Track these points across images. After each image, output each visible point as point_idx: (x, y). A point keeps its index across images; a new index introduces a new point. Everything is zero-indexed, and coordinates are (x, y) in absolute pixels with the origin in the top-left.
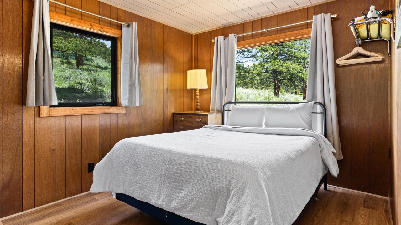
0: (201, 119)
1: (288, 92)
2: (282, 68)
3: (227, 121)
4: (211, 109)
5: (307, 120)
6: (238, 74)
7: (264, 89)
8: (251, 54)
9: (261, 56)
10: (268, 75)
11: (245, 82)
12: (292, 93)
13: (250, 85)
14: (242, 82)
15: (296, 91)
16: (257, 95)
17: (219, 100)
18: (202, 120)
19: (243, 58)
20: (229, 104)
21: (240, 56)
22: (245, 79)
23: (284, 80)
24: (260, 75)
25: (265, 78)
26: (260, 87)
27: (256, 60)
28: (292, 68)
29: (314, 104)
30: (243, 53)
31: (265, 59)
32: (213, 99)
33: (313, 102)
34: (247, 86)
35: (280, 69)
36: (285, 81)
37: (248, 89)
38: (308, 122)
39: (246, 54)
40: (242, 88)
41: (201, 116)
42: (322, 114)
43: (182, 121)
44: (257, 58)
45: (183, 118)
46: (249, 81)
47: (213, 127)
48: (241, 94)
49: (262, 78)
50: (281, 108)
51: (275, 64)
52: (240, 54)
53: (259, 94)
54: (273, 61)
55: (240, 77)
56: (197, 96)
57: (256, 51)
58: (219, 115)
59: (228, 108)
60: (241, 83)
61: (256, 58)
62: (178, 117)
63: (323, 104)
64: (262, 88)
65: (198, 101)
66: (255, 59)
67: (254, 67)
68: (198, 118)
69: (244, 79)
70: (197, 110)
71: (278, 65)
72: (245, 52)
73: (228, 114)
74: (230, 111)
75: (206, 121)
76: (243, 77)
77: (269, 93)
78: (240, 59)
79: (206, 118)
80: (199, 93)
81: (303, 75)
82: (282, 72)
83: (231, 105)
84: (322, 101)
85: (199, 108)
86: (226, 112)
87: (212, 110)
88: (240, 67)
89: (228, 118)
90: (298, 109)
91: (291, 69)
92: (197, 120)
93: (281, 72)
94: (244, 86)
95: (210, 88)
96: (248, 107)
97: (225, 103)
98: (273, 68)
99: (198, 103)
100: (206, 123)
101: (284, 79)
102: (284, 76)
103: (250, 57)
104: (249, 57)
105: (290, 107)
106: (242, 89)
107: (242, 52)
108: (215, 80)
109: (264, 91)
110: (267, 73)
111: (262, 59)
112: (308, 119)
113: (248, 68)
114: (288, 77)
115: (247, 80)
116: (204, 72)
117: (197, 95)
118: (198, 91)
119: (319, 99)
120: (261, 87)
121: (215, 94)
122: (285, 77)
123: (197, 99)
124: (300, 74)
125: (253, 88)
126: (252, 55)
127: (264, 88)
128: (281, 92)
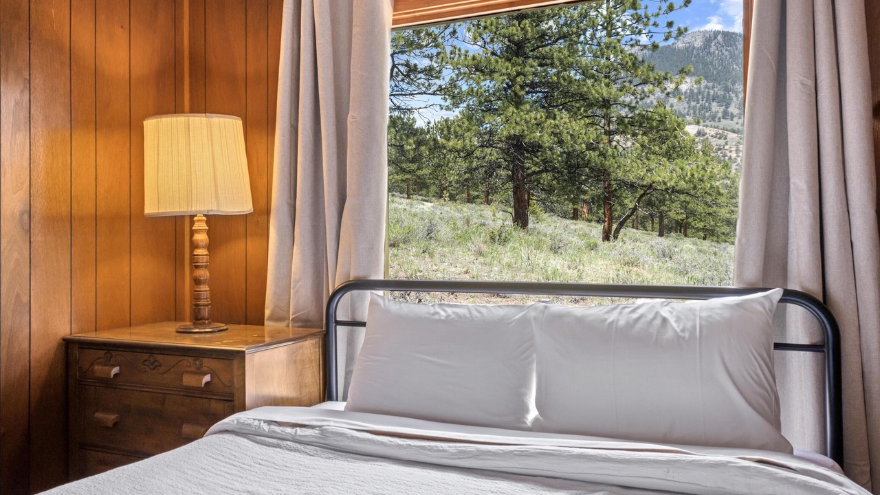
0: (207, 378)
1: (552, 211)
2: (538, 134)
3: (348, 373)
4: (267, 312)
5: (758, 389)
6: (393, 151)
7: (478, 200)
8: (439, 82)
9: (471, 93)
10: (493, 155)
11: (418, 177)
12: (564, 215)
13: (433, 188)
14: (408, 176)
15: (574, 209)
16: (460, 224)
17: (310, 271)
18: (216, 380)
19: (410, 94)
20: (355, 292)
21: (402, 90)
22: (418, 169)
23: (544, 175)
24: (469, 154)
25: (482, 167)
26: (464, 195)
27: (456, 105)
28: (572, 135)
29: (781, 301)
30: (412, 77)
31: (486, 101)
32: (278, 266)
33: (776, 293)
34: (424, 192)
35: (532, 135)
36: (546, 177)
37: (427, 201)
38: (765, 400)
39: (421, 81)
40: (409, 197)
41: (207, 363)
42: (820, 355)
43: (108, 383)
44: (456, 99)
45: (115, 370)
46: (431, 174)
47: (265, 427)
48: (406, 224)
49: (474, 165)
50: (622, 322)
51: (518, 119)
52: (402, 80)
53: (468, 222)
54: (511, 109)
55: (401, 162)
56: (197, 252)
57: (454, 76)
58: (310, 348)
59: (353, 308)
60: (402, 180)
61: (453, 97)
62: (92, 364)
63: (821, 299)
64: (471, 200)
65: (203, 274)
66: (449, 102)
67: (447, 128)
68: (193, 369)
69: (414, 166)
70: (197, 319)
71: (527, 122)
72: (419, 76)
73: (351, 342)
74: (363, 324)
75: (237, 385)
76: (413, 161)
77: (494, 215)
78: (401, 97)
79: (236, 373)
80: (209, 233)
81: (605, 158)
82: (540, 146)
83: (368, 294)
84: (814, 287)
85: (206, 312)
86: (341, 332)
87: (272, 318)
88: (402, 127)
89: (350, 359)
90: (710, 328)
91: (569, 137)
92: (188, 380)
93: (536, 148)
94: (414, 190)
95: (262, 210)
96: (449, 310)
97: (338, 285)
98: (512, 132)
99: (204, 288)
100: (233, 401)
101: (545, 170)
102: (545, 161)
103: (434, 93)
104: (428, 92)
105: (665, 320)
106: (408, 201)
107: (408, 76)
108: (286, 169)
109: (478, 208)
110: (488, 150)
111: (473, 101)
112: (761, 386)
113: (429, 132)
114: (557, 165)
115: (426, 171)
116: (229, 128)
117: (197, 247)
118: (200, 225)
119: (802, 274)
120: (469, 195)
121: (288, 240)
122: (547, 166)
123: (197, 267)
124: (593, 155)
125: (441, 197)
126: (440, 86)
127: (477, 197)
128: (534, 213)
